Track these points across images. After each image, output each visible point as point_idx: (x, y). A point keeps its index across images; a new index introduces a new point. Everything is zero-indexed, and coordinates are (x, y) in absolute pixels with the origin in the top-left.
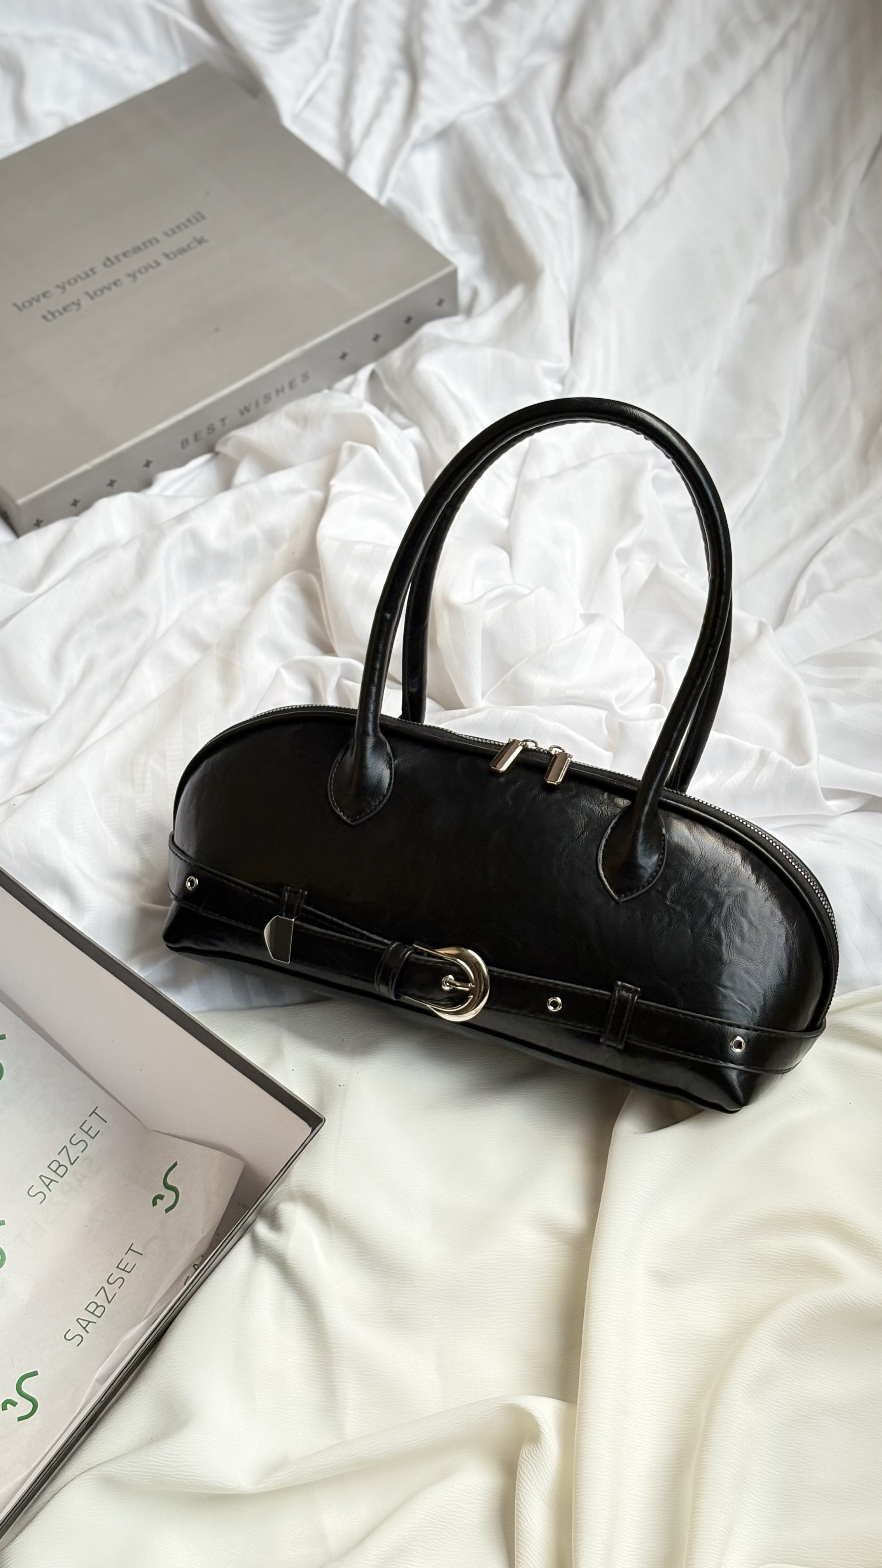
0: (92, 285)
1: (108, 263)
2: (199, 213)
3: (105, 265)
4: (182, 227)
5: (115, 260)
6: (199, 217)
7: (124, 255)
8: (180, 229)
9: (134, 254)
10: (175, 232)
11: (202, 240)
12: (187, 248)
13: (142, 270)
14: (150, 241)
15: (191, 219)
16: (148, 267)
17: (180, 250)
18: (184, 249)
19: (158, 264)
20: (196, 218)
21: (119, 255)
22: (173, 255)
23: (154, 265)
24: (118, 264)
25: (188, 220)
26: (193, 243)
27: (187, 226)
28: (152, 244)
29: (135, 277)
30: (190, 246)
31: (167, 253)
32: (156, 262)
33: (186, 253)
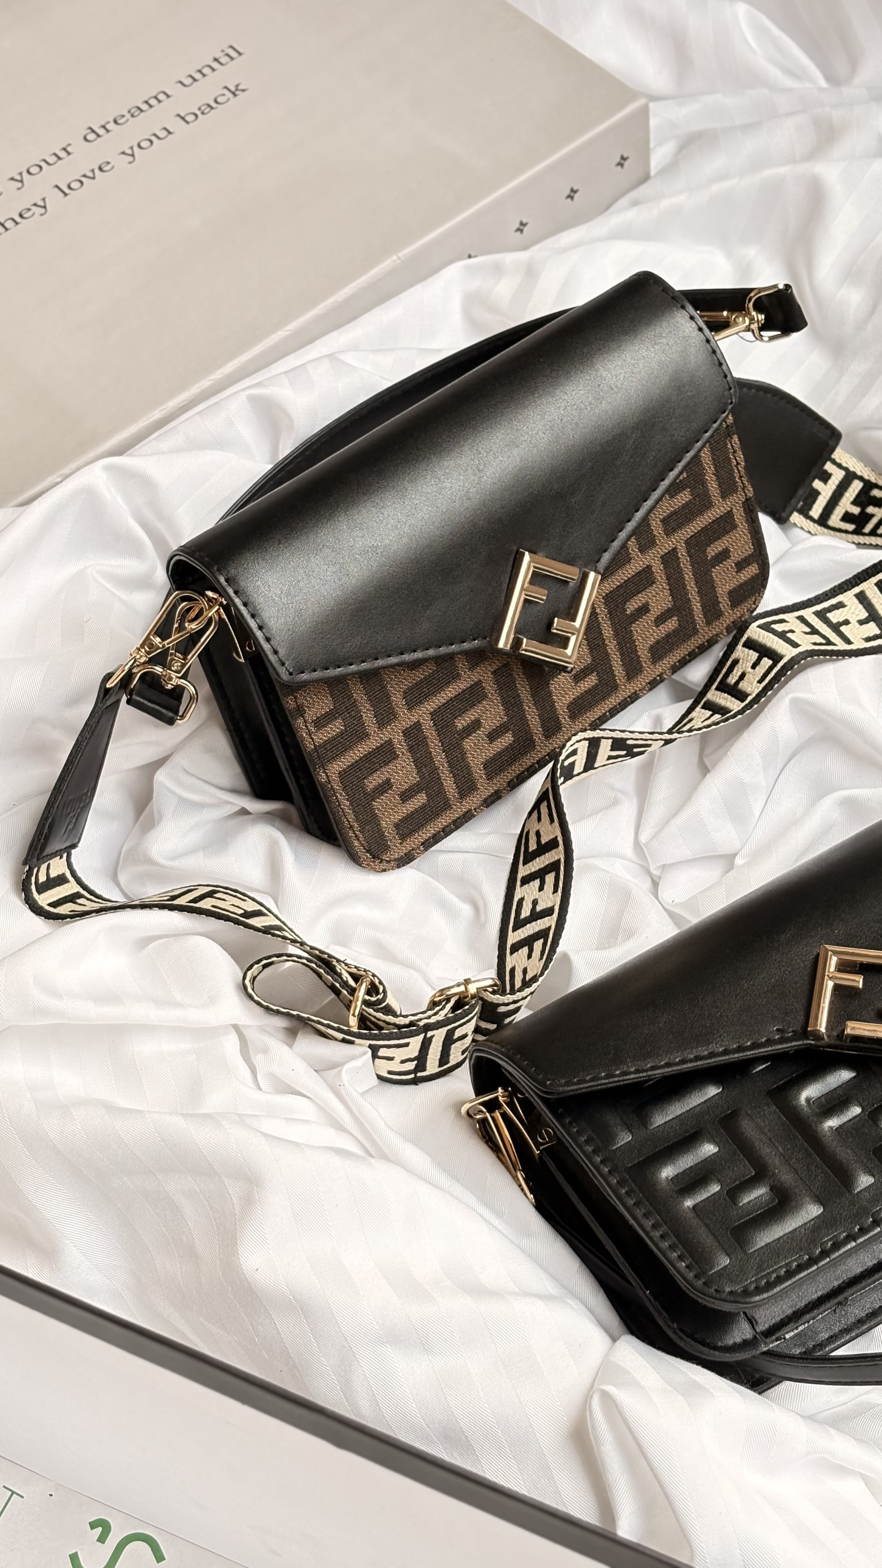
0: (63, 173)
1: (91, 137)
2: (231, 47)
3: (85, 139)
4: (206, 71)
5: (101, 132)
6: (233, 54)
7: (115, 122)
8: (204, 75)
9: (131, 119)
10: (195, 80)
11: (237, 90)
12: (213, 105)
13: (143, 144)
14: (156, 98)
15: (220, 57)
16: (154, 139)
17: (203, 108)
18: (209, 106)
19: (170, 133)
20: (227, 55)
21: (108, 122)
22: (193, 117)
23: (162, 134)
24: (106, 137)
25: (216, 60)
26: (223, 95)
27: (213, 70)
28: (159, 101)
29: (133, 155)
30: (219, 100)
31: (183, 115)
32: (165, 129)
33: (213, 111)
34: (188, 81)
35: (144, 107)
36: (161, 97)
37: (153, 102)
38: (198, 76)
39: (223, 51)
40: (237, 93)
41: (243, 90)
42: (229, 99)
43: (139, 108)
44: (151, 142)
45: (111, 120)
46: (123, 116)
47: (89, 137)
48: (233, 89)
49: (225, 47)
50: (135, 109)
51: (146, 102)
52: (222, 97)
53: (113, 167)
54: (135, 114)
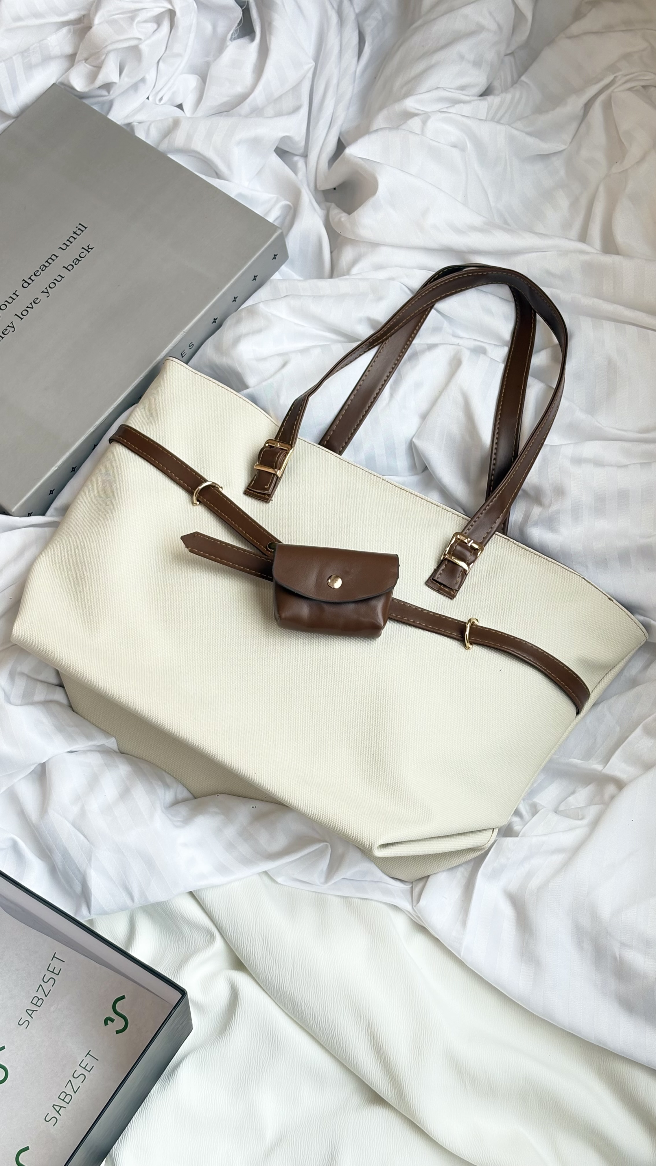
0: (17, 307)
2: (81, 225)
3: (23, 287)
4: (71, 239)
5: (30, 281)
6: (82, 228)
7: (35, 275)
8: (71, 243)
9: (42, 272)
10: (67, 246)
11: (88, 249)
12: (80, 259)
13: (52, 285)
14: (51, 258)
15: (76, 231)
16: (55, 281)
17: (75, 261)
18: (78, 260)
19: (63, 277)
20: (79, 229)
21: (32, 276)
22: (72, 267)
23: (59, 279)
24: (33, 283)
25: (74, 233)
26: (83, 252)
27: (75, 239)
28: (53, 260)
29: (48, 293)
30: (81, 255)
31: (66, 267)
32: (59, 275)
33: (80, 262)
34: (64, 247)
35: (47, 264)
36: (53, 257)
37: (50, 261)
38: (68, 243)
39: (77, 227)
40: (89, 250)
41: (92, 248)
42: (86, 254)
43: (44, 266)
44: (55, 284)
45: (33, 274)
46: (38, 271)
47: (26, 285)
48: (87, 249)
49: (77, 226)
50: (43, 266)
51: (47, 261)
52: (82, 253)
53: (40, 300)
54: (43, 269)
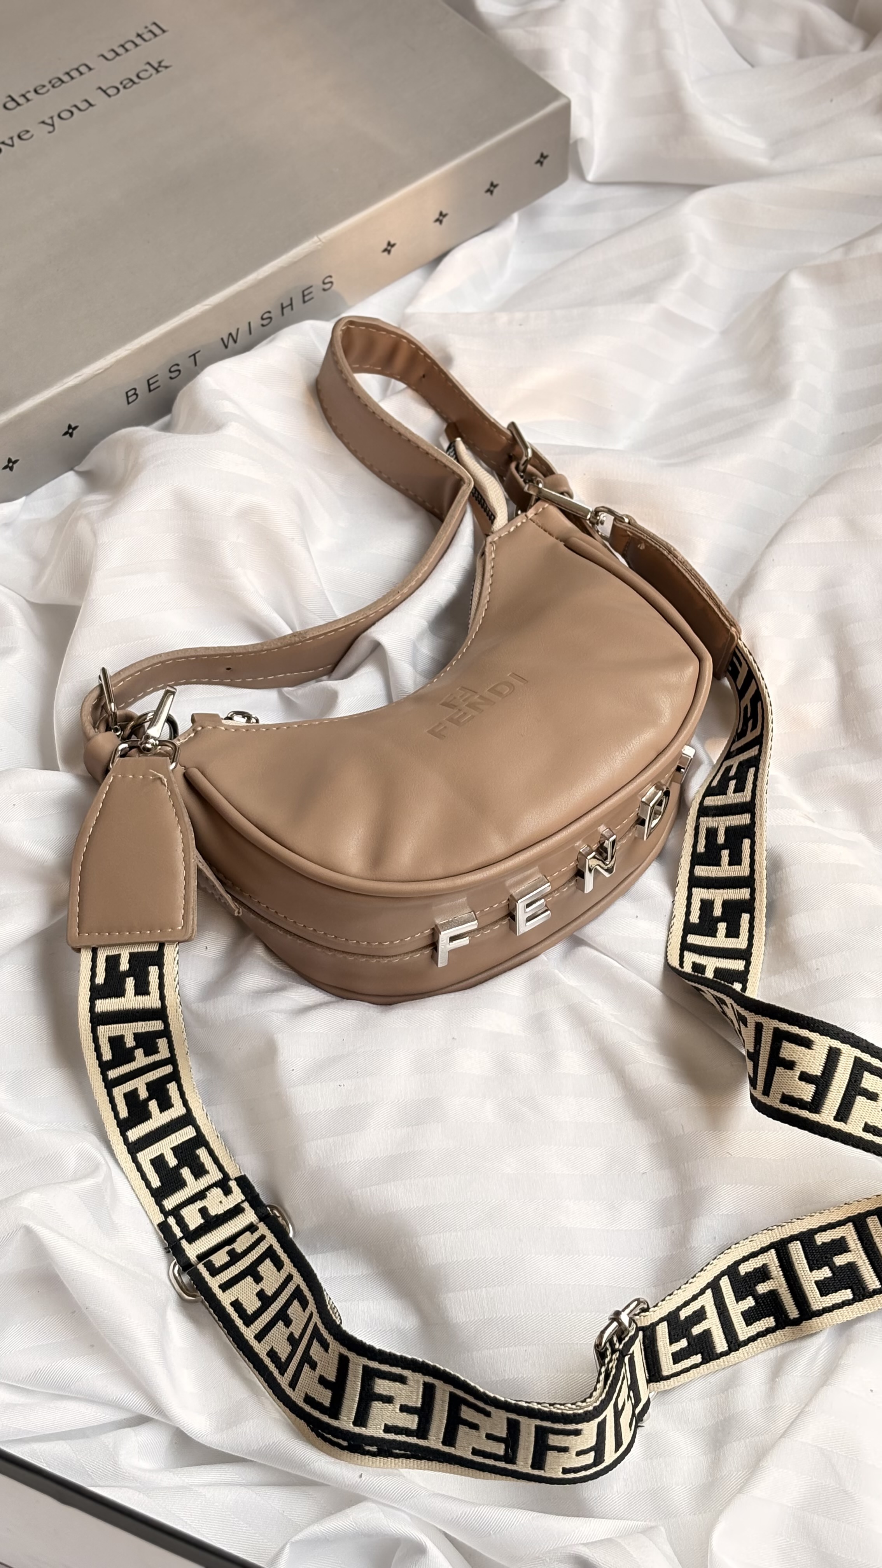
1: (11, 105)
2: (155, 24)
3: (5, 107)
5: (21, 100)
6: (157, 31)
7: (36, 91)
8: (127, 50)
9: (52, 89)
10: (117, 54)
11: (160, 66)
12: (136, 80)
13: (65, 115)
14: (77, 69)
15: (143, 34)
16: (74, 110)
17: (125, 82)
18: (131, 80)
19: (91, 105)
20: (151, 31)
21: (29, 92)
22: (115, 91)
23: (83, 106)
24: (26, 106)
25: (139, 35)
27: (136, 45)
28: (81, 74)
29: (53, 125)
30: (141, 75)
31: (104, 88)
32: (86, 101)
33: (135, 86)
34: (110, 55)
35: (66, 78)
36: (83, 69)
37: (74, 74)
38: (120, 50)
39: (146, 27)
40: (160, 69)
41: (166, 67)
42: (151, 75)
43: (60, 79)
44: (72, 113)
45: (32, 89)
46: (44, 86)
47: (8, 105)
48: (156, 65)
49: (148, 25)
50: (56, 80)
51: (68, 74)
52: (145, 72)
53: (32, 136)
54: (56, 85)
